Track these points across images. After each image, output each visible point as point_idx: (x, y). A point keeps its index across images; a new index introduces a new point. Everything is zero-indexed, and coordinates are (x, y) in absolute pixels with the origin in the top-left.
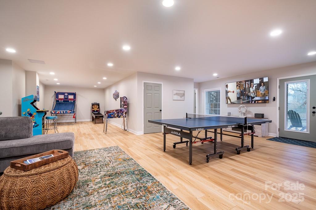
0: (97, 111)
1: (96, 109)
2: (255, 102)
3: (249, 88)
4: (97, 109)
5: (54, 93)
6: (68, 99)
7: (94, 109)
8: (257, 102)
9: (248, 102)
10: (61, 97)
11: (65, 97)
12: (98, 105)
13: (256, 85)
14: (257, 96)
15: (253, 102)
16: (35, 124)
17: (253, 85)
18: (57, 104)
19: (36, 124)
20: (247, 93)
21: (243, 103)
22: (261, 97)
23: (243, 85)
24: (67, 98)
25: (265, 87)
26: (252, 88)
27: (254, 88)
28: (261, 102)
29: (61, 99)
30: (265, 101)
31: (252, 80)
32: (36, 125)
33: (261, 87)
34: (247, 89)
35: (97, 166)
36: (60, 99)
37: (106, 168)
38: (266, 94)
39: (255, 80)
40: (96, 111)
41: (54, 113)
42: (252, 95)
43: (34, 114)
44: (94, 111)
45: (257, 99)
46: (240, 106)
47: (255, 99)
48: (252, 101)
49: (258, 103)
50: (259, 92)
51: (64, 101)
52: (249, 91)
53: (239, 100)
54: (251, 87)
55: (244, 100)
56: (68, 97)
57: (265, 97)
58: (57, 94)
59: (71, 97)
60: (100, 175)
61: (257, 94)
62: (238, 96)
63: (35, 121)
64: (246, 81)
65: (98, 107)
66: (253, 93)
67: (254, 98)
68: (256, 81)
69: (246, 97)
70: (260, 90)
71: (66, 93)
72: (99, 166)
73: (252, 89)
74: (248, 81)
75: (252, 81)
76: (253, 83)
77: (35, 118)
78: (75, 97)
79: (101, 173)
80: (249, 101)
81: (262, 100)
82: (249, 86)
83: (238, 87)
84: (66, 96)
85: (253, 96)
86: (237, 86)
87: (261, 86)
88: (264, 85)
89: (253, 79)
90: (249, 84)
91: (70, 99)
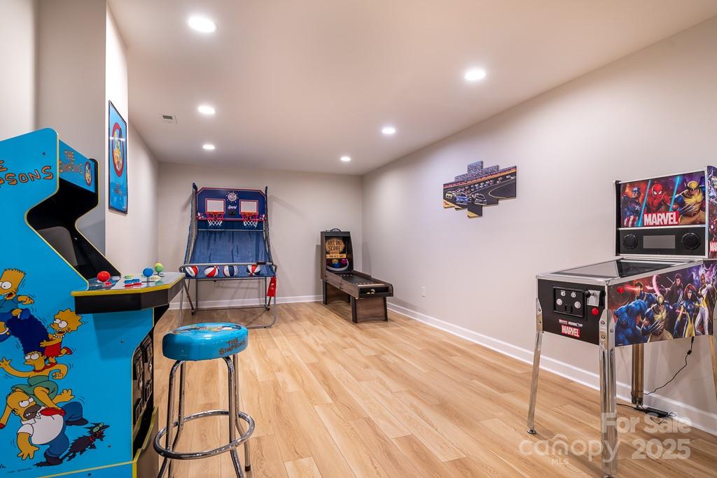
0: (341, 263)
1: (335, 255)
4: (339, 256)
5: (190, 191)
6: (241, 216)
7: (328, 256)
10: (215, 206)
11: (230, 207)
12: (346, 238)
16: (67, 423)
18: (200, 237)
19: (82, 422)
24: (236, 213)
29: (215, 216)
32: (81, 431)
36: (211, 215)
40: (336, 262)
41: (193, 274)
43: (63, 323)
44: (329, 262)
51: (226, 224)
56: (238, 208)
58: (201, 197)
59: (249, 207)
63: (64, 398)
65: (342, 246)
71: (231, 191)
77: (70, 367)
78: (263, 208)
84: (233, 204)
91: (245, 215)
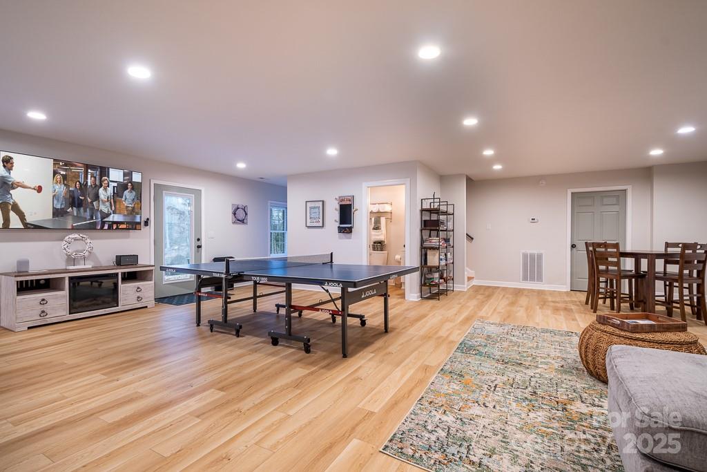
2: (110, 227)
3: (97, 187)
8: (115, 227)
9: (92, 227)
13: (116, 184)
14: (118, 211)
15: (106, 227)
17: (106, 182)
20: (89, 200)
21: (74, 229)
22: (125, 215)
23: (77, 176)
25: (134, 193)
26: (105, 189)
27: (110, 190)
28: (124, 226)
30: (133, 226)
31: (105, 168)
33: (126, 192)
34: (90, 190)
35: (535, 392)
37: (518, 377)
38: (136, 211)
39: (112, 172)
42: (104, 208)
45: (115, 220)
46: (71, 236)
47: (111, 219)
48: (103, 223)
49: (117, 228)
50: (121, 202)
52: (97, 197)
53: (61, 219)
54: (101, 186)
55: (78, 218)
57: (135, 217)
60: (537, 371)
61: (118, 206)
62: (58, 206)
64: (87, 167)
66: (108, 204)
67: (108, 215)
68: (116, 175)
69: (85, 211)
70: (123, 199)
72: (530, 389)
73: (104, 192)
74: (94, 167)
75: (104, 172)
76: (108, 177)
79: (532, 374)
80: (95, 224)
81: (128, 223)
82: (98, 183)
83: (58, 177)
85: (105, 210)
86: (55, 173)
87: (127, 189)
88: (133, 189)
89: (108, 168)
90: (95, 178)
